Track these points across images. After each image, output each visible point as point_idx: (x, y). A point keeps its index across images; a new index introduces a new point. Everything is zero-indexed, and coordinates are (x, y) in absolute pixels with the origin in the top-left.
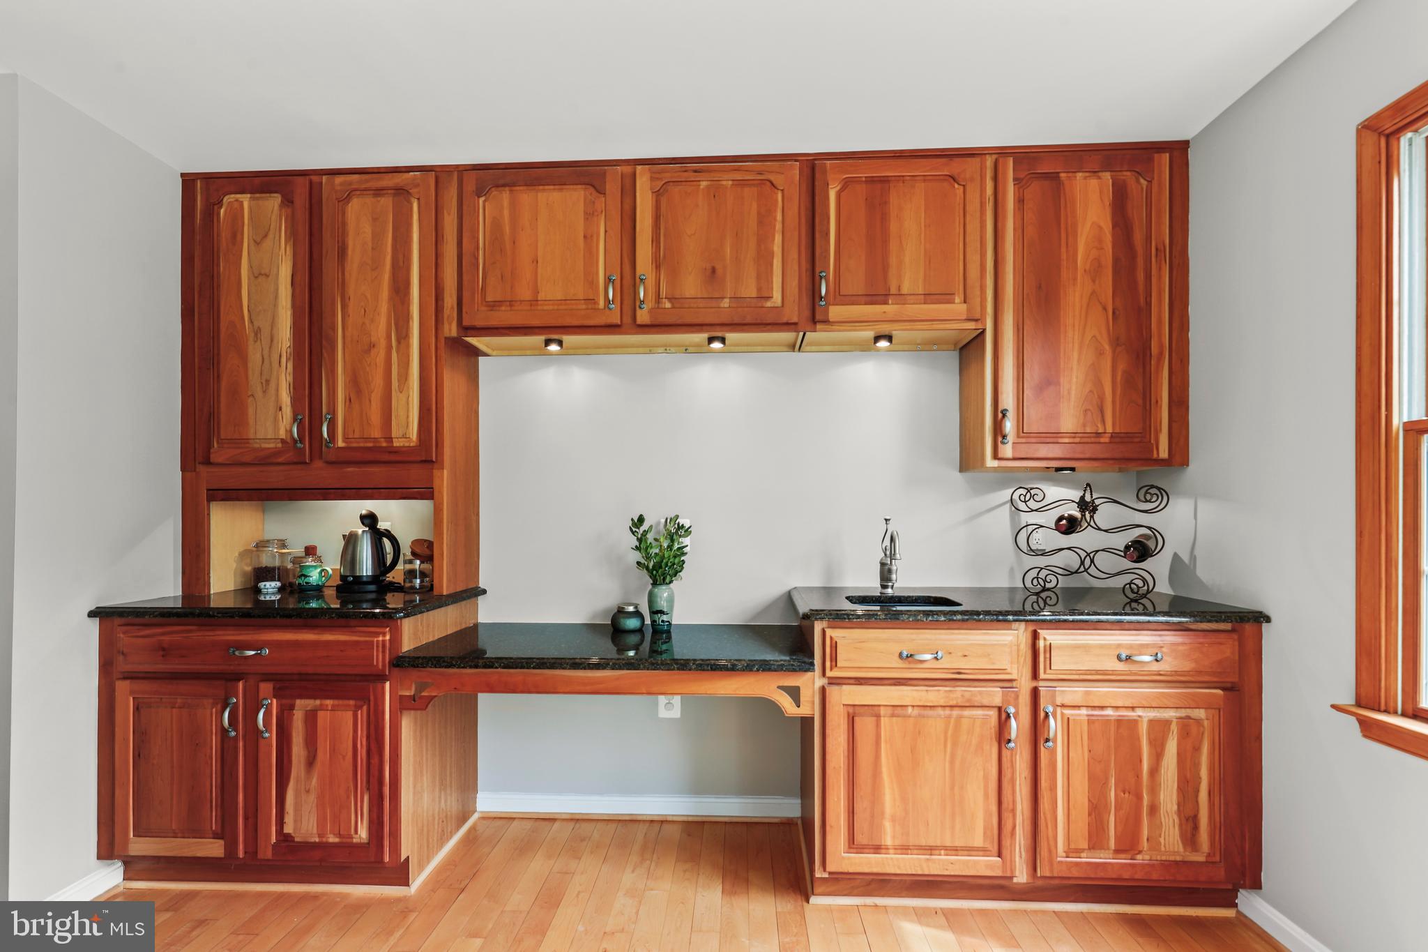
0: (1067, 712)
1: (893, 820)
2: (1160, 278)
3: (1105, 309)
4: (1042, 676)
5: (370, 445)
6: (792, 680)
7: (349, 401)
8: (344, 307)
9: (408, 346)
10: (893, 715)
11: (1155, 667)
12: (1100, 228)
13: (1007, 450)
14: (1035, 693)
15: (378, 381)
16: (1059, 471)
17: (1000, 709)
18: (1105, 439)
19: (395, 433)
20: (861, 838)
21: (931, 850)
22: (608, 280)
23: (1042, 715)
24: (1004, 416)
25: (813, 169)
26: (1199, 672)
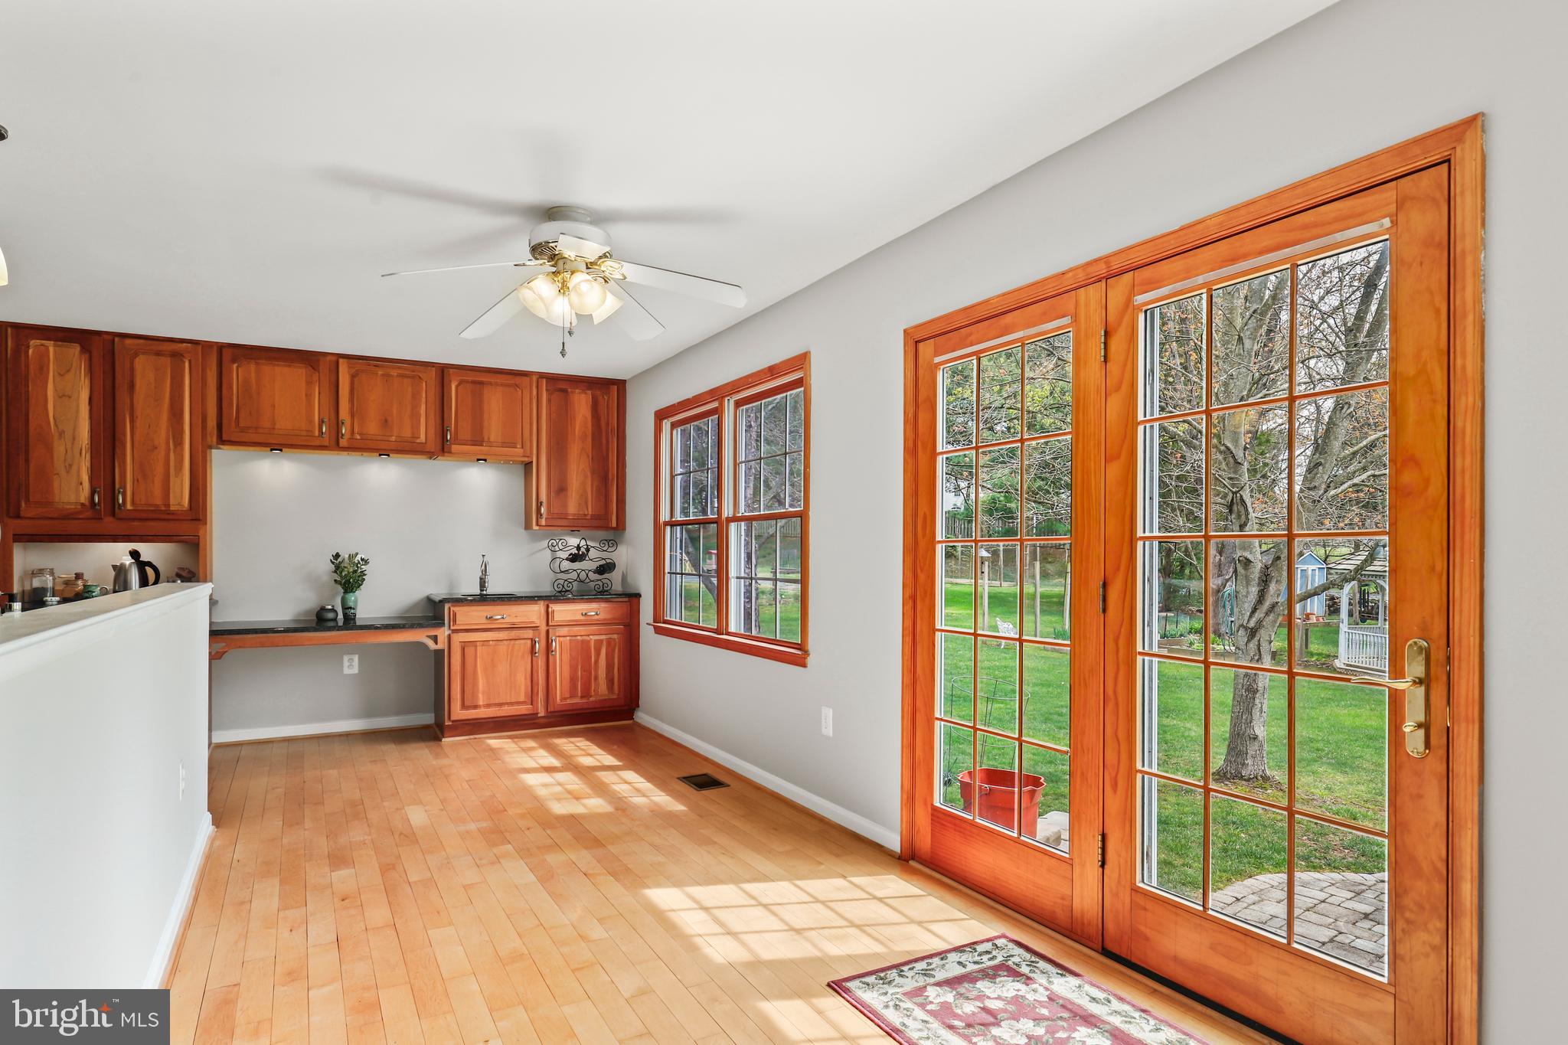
0: (561, 639)
1: (483, 694)
2: (612, 442)
3: (588, 456)
4: (550, 624)
5: (153, 508)
6: (433, 632)
7: (135, 481)
8: (132, 421)
9: (182, 449)
10: (483, 645)
11: (596, 617)
12: (586, 418)
13: (543, 522)
14: (548, 632)
15: (159, 470)
16: (574, 530)
17: (532, 639)
18: (589, 517)
19: (172, 501)
20: (467, 703)
21: (501, 705)
22: (322, 422)
23: (550, 641)
24: (541, 505)
25: (443, 372)
26: (614, 619)
